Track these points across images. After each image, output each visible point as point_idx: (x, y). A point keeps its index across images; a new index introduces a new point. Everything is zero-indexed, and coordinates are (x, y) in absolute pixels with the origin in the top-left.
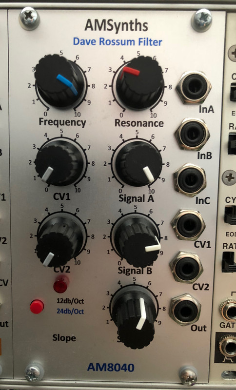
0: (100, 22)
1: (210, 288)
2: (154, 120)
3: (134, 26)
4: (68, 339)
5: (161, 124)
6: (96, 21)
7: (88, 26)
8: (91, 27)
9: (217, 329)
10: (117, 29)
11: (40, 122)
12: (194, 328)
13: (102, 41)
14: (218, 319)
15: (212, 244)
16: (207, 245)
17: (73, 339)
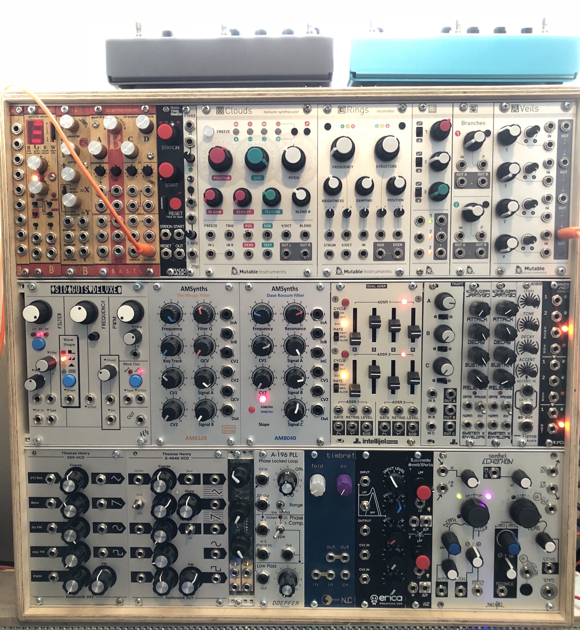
0: (278, 288)
1: (329, 400)
2: (301, 327)
3: (292, 289)
4: (266, 425)
5: (305, 329)
6: (277, 287)
7: (273, 289)
8: (274, 290)
9: (333, 419)
10: (285, 290)
11: (253, 329)
12: (322, 419)
13: (279, 295)
14: (333, 415)
15: (329, 380)
16: (326, 380)
17: (268, 425)
